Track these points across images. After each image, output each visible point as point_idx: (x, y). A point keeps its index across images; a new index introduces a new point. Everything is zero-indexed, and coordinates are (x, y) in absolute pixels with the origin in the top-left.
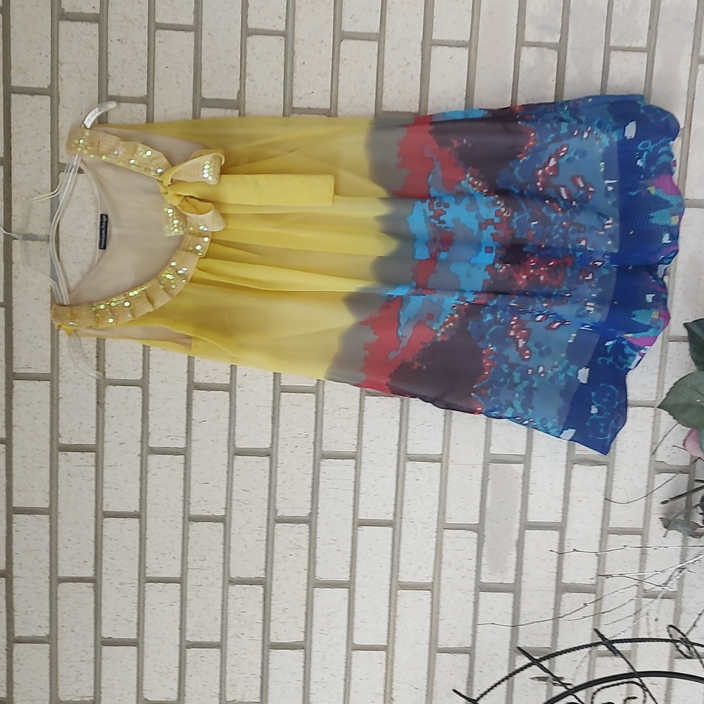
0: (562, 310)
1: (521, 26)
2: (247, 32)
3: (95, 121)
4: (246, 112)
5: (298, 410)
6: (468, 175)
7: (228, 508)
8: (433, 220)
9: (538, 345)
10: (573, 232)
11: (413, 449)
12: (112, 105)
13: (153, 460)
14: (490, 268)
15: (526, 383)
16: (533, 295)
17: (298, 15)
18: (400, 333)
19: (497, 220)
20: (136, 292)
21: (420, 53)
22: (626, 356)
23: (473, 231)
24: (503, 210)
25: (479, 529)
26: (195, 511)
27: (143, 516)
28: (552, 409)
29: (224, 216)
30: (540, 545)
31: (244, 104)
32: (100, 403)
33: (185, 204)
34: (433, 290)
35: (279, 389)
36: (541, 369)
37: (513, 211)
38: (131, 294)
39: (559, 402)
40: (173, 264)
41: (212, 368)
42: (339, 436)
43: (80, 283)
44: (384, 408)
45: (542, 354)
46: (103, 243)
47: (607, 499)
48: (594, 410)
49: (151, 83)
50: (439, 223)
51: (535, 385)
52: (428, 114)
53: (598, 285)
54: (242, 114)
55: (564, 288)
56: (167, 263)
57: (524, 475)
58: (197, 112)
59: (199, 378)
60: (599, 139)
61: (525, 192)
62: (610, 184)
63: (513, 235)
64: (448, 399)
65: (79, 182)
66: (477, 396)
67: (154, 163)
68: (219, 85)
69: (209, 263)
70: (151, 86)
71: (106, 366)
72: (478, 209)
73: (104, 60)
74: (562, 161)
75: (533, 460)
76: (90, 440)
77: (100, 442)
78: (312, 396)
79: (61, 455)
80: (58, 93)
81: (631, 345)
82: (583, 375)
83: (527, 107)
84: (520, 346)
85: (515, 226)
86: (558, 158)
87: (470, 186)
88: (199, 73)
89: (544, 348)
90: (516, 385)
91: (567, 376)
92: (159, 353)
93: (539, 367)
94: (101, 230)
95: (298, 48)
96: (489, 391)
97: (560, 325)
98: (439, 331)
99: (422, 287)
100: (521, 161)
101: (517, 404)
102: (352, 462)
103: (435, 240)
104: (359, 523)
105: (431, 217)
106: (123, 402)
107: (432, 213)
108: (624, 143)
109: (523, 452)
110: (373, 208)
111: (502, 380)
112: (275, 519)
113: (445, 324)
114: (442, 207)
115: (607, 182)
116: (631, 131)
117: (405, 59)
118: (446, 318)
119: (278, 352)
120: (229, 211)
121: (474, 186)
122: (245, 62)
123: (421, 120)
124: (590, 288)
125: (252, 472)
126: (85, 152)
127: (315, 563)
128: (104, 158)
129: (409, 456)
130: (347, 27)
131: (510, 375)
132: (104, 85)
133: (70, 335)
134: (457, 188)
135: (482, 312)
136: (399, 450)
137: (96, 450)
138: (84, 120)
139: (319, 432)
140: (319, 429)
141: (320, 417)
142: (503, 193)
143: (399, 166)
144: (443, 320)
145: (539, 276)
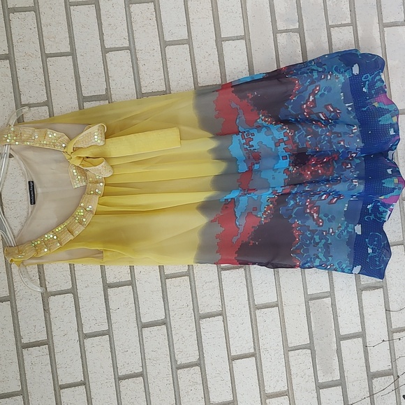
0: (339, 187)
1: (274, 21)
2: (105, 51)
3: (16, 121)
4: (113, 100)
5: (178, 289)
6: (261, 115)
7: (144, 366)
8: (245, 146)
9: (326, 215)
11: (258, 301)
12: (26, 109)
13: (88, 342)
14: (286, 171)
15: (323, 241)
17: (136, 35)
18: (238, 223)
19: (285, 139)
20: (60, 229)
21: (216, 47)
22: (381, 213)
23: (271, 149)
24: (288, 131)
25: (310, 347)
26: (122, 372)
27: (87, 383)
30: (352, 349)
31: (111, 96)
32: (46, 310)
33: (84, 163)
34: (255, 190)
35: (164, 278)
36: (331, 230)
37: (295, 131)
38: (57, 230)
39: (347, 250)
40: (82, 205)
41: (117, 272)
42: (209, 303)
43: (21, 230)
44: (234, 277)
45: (329, 220)
46: (33, 200)
47: (388, 310)
48: (370, 251)
50: (249, 147)
51: (329, 242)
54: (110, 101)
55: (335, 175)
56: (78, 205)
57: (332, 304)
58: (82, 105)
59: (110, 280)
60: (337, 78)
61: (299, 119)
62: (349, 106)
63: (297, 146)
64: (276, 261)
65: (10, 164)
66: (294, 255)
67: (59, 141)
68: (93, 86)
69: (106, 199)
71: (47, 283)
72: (273, 134)
73: (16, 82)
74: (317, 96)
75: (336, 293)
76: (43, 337)
77: (50, 337)
78: (187, 278)
79: (25, 351)
82: (358, 229)
83: (289, 67)
84: (315, 218)
85: (298, 141)
86: (314, 95)
87: (263, 122)
88: (79, 82)
89: (330, 217)
90: (318, 243)
91: (348, 232)
92: (80, 267)
93: (329, 229)
94: (30, 191)
95: (139, 56)
96: (302, 251)
97: (337, 200)
98: (262, 217)
100: (292, 100)
101: (321, 255)
102: (221, 318)
103: (249, 158)
104: (232, 359)
105: (244, 144)
106: (62, 307)
107: (244, 141)
109: (328, 289)
111: (308, 242)
112: (176, 367)
113: (265, 212)
114: (250, 136)
115: (347, 105)
116: (356, 70)
117: (207, 52)
118: (265, 208)
121: (266, 121)
122: (107, 70)
123: (225, 87)
125: (156, 337)
126: (13, 141)
127: (208, 392)
128: (26, 143)
129: (257, 306)
130: (168, 38)
131: (312, 238)
132: (18, 98)
133: (19, 266)
134: (256, 124)
135: (287, 200)
136: (249, 304)
137: (48, 343)
138: (9, 121)
139: (195, 302)
140: (195, 300)
141: (194, 291)
142: (286, 122)
143: (217, 117)
144: (263, 209)
145: (318, 171)
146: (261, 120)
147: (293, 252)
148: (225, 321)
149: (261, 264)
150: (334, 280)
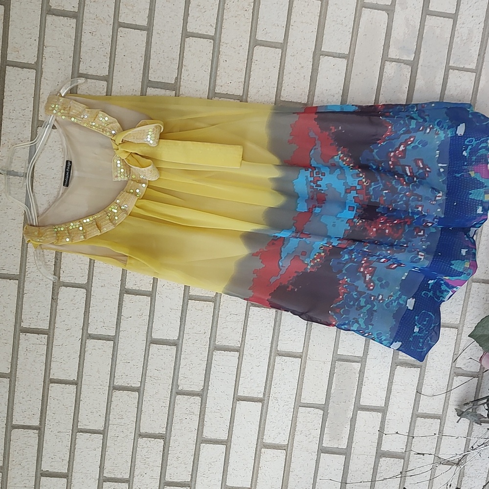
0: (400, 256)
1: (386, 46)
2: (186, 34)
3: (68, 91)
4: (181, 93)
5: (200, 313)
6: (340, 152)
7: (143, 381)
8: (312, 184)
9: (380, 280)
10: (413, 200)
11: (282, 347)
12: (81, 81)
13: (90, 343)
14: (350, 221)
15: (369, 306)
16: (381, 244)
17: (225, 25)
18: (281, 264)
19: (358, 187)
20: (88, 220)
21: (312, 60)
22: (442, 292)
23: (340, 194)
24: (364, 180)
25: (324, 408)
26: (118, 382)
27: (79, 384)
28: (386, 326)
29: (159, 169)
30: (368, 422)
31: (180, 87)
32: (54, 299)
33: (130, 158)
34: (308, 235)
35: (188, 297)
36: (380, 297)
37: (371, 182)
38: (85, 221)
39: (393, 322)
40: (118, 201)
41: (139, 279)
42: (228, 335)
44: (263, 316)
45: (382, 286)
46: (66, 182)
47: (419, 392)
48: (416, 330)
49: (112, 66)
50: (316, 186)
51: (375, 308)
52: (314, 106)
53: (428, 239)
54: (177, 94)
55: (403, 240)
56: (113, 201)
57: (360, 371)
58: (145, 90)
59: (129, 285)
60: (438, 134)
61: (380, 168)
62: (442, 167)
63: (370, 199)
64: (311, 314)
65: (52, 136)
66: (333, 314)
67: (109, 126)
68: (162, 72)
69: (145, 202)
70: (112, 69)
71: (61, 272)
72: (346, 178)
73: (79, 45)
74: (409, 147)
75: (369, 361)
76: (45, 326)
77: (52, 327)
78: (212, 304)
79: (22, 336)
80: (42, 68)
81: (447, 285)
82: (411, 303)
83: (388, 107)
84: (367, 279)
85: (372, 193)
86: (406, 145)
87: (340, 160)
88: (148, 62)
89: (383, 282)
90: (362, 307)
91: (399, 303)
92: (101, 265)
93: (379, 295)
94: (66, 172)
95: (222, 49)
96: (342, 311)
97: (396, 266)
98: (309, 264)
99: (300, 232)
100: (380, 145)
101: (361, 321)
102: (237, 354)
103: (312, 198)
105: (311, 181)
106: (72, 299)
107: (312, 179)
108: (455, 138)
109: (360, 354)
110: (269, 172)
111: (352, 303)
112: (176, 392)
113: (314, 259)
114: (320, 175)
115: (440, 165)
116: (461, 130)
117: (300, 64)
118: (315, 255)
120: (162, 166)
121: (343, 161)
122: (183, 57)
123: (309, 110)
124: (421, 242)
125: (163, 356)
126: (59, 114)
127: (203, 425)
128: (73, 119)
129: (279, 352)
130: (260, 37)
131: (358, 300)
132: (77, 65)
134: (331, 161)
135: (341, 253)
136: (271, 347)
137: (48, 333)
138: (60, 90)
139: (214, 331)
140: (214, 328)
141: (216, 319)
142: (364, 168)
143: (290, 142)
144: (313, 256)
145: (385, 229)
146: (339, 158)
147: (332, 310)
148: (240, 359)
149: (294, 313)
150: (370, 347)
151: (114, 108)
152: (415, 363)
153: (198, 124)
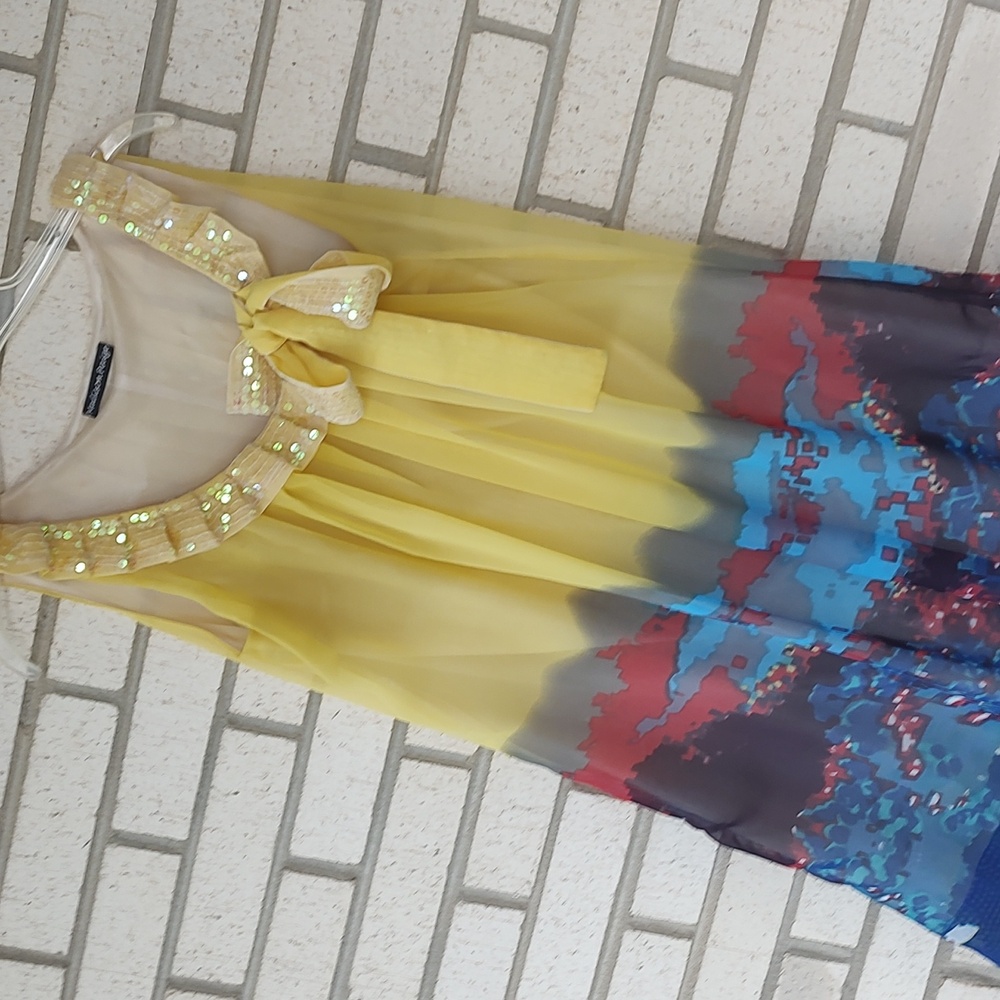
2: (473, 23)
3: (123, 147)
4: (441, 186)
5: (429, 798)
6: (867, 394)
7: (253, 970)
8: (786, 475)
9: (938, 752)
11: (645, 906)
12: (165, 120)
13: (116, 856)
14: (876, 586)
15: (901, 822)
18: (673, 686)
19: (914, 497)
20: (144, 517)
21: (813, 132)
23: (860, 510)
24: (932, 479)
26: (183, 969)
27: (74, 965)
29: (363, 393)
31: (440, 169)
32: (26, 725)
33: (284, 355)
34: (764, 616)
35: (400, 751)
36: (935, 799)
37: (952, 486)
38: (134, 518)
39: (962, 872)
40: (236, 471)
41: (270, 690)
42: (502, 862)
44: (603, 819)
45: (943, 770)
46: (93, 402)
49: (256, 88)
50: (795, 482)
51: (918, 829)
52: (805, 257)
54: (432, 186)
56: (220, 470)
57: (846, 984)
58: (341, 166)
59: (241, 705)
61: (975, 449)
63: (940, 531)
64: (739, 831)
65: (64, 268)
66: (801, 835)
67: (232, 258)
69: (312, 483)
70: (254, 97)
71: (53, 653)
72: (883, 469)
73: (166, 22)
75: (871, 961)
77: (11, 804)
78: (464, 775)
80: (54, 75)
84: (905, 747)
85: (947, 515)
87: (867, 416)
88: (358, 89)
89: (948, 758)
90: (882, 824)
91: (981, 820)
92: (166, 641)
93: (932, 794)
94: (94, 375)
95: (571, 74)
96: (828, 829)
98: (752, 693)
100: (978, 385)
101: (877, 862)
102: (518, 916)
103: (783, 515)
105: (784, 468)
107: (790, 461)
109: (852, 941)
111: (855, 810)
113: (767, 681)
114: (814, 453)
117: (780, 139)
118: (771, 669)
119: (418, 684)
120: (374, 385)
121: (875, 418)
122: (459, 85)
125: (314, 908)
126: (92, 208)
128: (129, 228)
129: (634, 919)
130: (679, 52)
131: (872, 801)
132: (156, 76)
134: (841, 416)
135: (842, 670)
136: (614, 905)
138: (101, 140)
139: (462, 847)
140: (464, 841)
141: (470, 818)
142: (934, 444)
143: (734, 352)
144: (764, 671)
145: (968, 617)
146: (862, 409)
147: (802, 824)
148: (527, 930)
149: (695, 823)
150: (879, 924)
151: (250, 208)
152: (991, 975)
153: (482, 278)
